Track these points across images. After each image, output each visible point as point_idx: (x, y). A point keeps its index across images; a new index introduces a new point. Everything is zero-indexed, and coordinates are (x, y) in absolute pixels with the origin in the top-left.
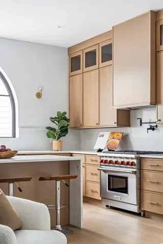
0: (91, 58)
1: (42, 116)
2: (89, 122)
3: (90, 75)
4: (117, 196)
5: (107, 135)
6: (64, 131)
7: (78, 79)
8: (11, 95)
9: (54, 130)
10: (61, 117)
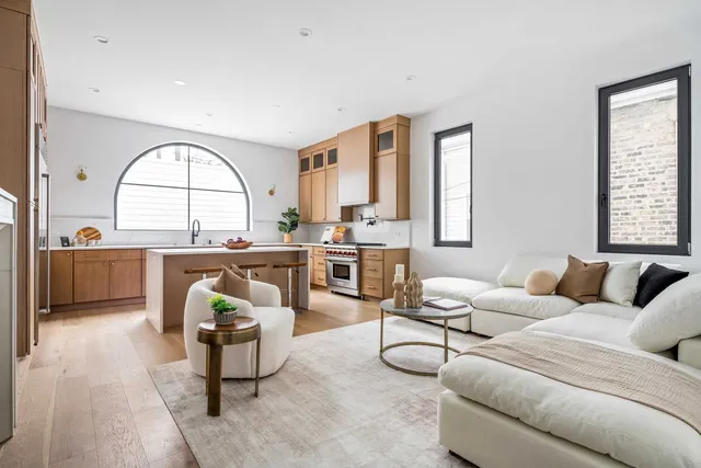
0: (319, 160)
1: (275, 211)
2: (317, 217)
3: (318, 175)
4: (340, 282)
5: (333, 229)
6: (294, 225)
7: (307, 178)
8: (246, 192)
9: (285, 224)
10: (291, 213)
